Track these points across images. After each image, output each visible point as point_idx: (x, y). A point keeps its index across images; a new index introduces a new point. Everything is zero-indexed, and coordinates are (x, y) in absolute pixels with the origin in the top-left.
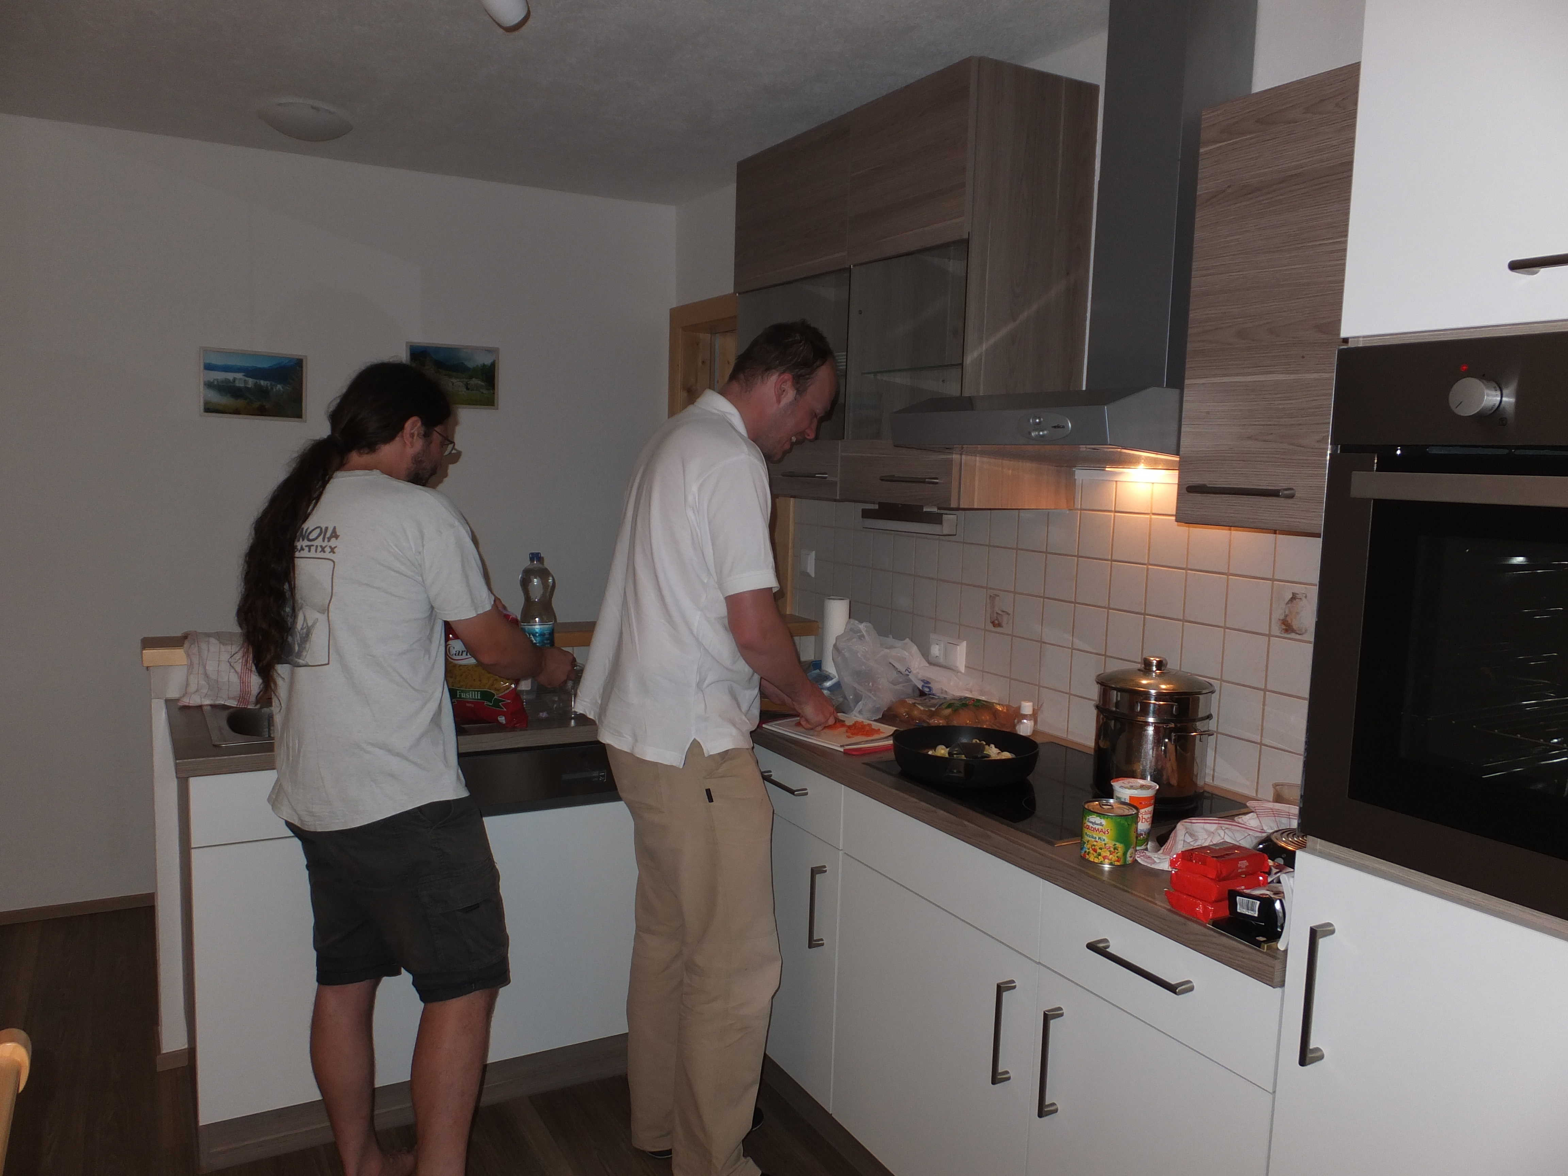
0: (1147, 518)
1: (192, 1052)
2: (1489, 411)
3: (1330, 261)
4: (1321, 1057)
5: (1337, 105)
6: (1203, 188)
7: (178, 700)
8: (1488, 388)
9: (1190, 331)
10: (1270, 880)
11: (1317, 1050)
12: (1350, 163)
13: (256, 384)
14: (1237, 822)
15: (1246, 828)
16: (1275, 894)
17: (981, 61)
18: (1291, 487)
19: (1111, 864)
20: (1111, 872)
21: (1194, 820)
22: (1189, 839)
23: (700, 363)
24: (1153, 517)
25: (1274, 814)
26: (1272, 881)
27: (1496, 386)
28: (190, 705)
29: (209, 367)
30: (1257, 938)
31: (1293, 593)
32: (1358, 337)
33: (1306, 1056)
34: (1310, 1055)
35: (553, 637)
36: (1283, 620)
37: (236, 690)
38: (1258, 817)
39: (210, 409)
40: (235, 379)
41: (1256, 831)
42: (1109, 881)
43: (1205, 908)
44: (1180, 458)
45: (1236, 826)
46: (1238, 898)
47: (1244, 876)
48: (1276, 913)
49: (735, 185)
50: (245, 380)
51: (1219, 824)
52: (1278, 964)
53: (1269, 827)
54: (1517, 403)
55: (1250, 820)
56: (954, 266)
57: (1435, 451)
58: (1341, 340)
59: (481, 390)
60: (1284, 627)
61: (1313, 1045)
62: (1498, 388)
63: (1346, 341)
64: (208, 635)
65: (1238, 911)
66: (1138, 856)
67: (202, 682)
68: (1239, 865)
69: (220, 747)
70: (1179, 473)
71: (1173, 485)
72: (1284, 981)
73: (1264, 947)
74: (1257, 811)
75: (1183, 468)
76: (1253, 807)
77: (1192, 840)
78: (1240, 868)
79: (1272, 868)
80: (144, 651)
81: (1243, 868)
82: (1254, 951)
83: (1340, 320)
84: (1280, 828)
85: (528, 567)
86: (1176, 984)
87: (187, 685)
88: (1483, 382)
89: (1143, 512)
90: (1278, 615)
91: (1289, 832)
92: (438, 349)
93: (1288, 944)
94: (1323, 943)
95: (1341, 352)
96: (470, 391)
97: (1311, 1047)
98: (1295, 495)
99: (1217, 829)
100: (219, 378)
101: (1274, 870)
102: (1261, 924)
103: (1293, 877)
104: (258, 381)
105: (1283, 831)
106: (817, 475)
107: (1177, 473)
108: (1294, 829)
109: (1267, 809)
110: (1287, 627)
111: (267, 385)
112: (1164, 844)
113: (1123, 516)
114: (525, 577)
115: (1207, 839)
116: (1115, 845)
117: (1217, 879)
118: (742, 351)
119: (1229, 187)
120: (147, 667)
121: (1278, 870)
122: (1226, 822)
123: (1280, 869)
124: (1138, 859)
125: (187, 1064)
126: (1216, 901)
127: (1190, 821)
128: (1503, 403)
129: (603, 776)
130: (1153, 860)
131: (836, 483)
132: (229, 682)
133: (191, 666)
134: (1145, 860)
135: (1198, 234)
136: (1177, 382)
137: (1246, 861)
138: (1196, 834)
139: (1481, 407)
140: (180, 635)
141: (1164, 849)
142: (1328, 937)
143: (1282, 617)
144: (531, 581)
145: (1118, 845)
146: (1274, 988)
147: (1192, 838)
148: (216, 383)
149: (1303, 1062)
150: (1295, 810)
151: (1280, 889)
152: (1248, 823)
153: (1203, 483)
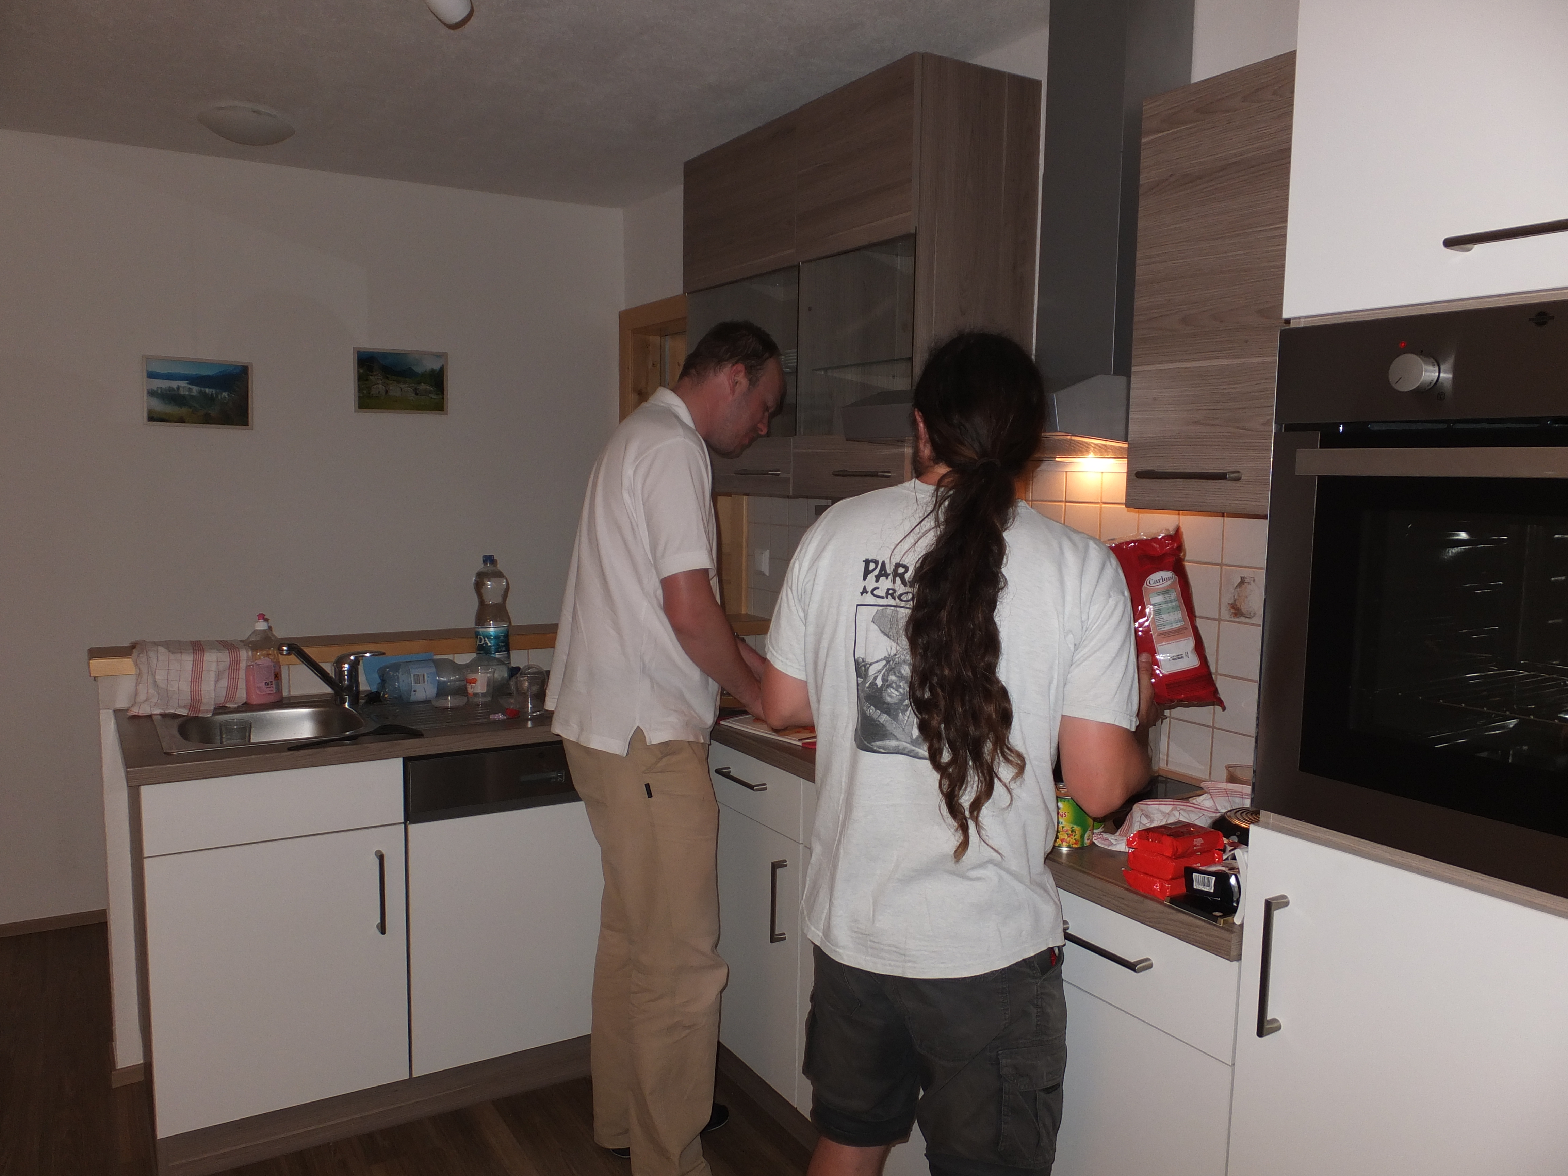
0: (1098, 507)
1: (147, 1068)
2: (1428, 386)
3: (1272, 246)
4: (1279, 1028)
5: (1274, 94)
6: (1146, 178)
7: (127, 710)
8: (1426, 363)
9: (1136, 319)
10: (1224, 857)
11: (1275, 1021)
12: (1289, 150)
13: (200, 392)
14: (1191, 803)
15: (1201, 809)
16: (1230, 870)
17: (925, 57)
18: (1238, 470)
19: (1069, 847)
20: (1069, 855)
21: (1149, 802)
22: (1145, 821)
23: (650, 366)
24: (1103, 505)
25: (1227, 794)
26: (1227, 859)
27: (1434, 361)
28: (140, 714)
29: (152, 375)
30: (1214, 913)
31: (1241, 578)
32: (1299, 318)
33: (1263, 1027)
34: (1267, 1026)
35: (508, 640)
36: (1232, 604)
37: (186, 698)
38: (1212, 797)
39: (153, 417)
40: (178, 388)
41: (1211, 811)
42: (1067, 863)
43: (1162, 887)
44: (1128, 444)
45: (1190, 806)
46: (1194, 874)
47: (1199, 854)
48: (1231, 887)
49: (682, 186)
50: (189, 388)
51: (1173, 805)
52: (1234, 938)
53: (1223, 806)
54: (1455, 378)
55: (1204, 801)
56: (901, 263)
57: (1376, 427)
58: (1283, 321)
59: (430, 395)
60: (1233, 611)
61: (1270, 1016)
62: (1436, 364)
63: (1288, 321)
64: (156, 644)
65: (1195, 887)
66: (1095, 838)
67: (151, 691)
68: (1195, 843)
69: (171, 754)
70: (1128, 461)
71: (1122, 474)
72: (1241, 955)
73: (1221, 922)
74: (1211, 791)
75: (1131, 455)
76: (1206, 788)
77: (1148, 822)
78: (1196, 845)
79: (1227, 846)
80: (91, 662)
81: (1198, 846)
82: (1211, 926)
83: (1282, 304)
84: (1234, 808)
85: (482, 570)
86: (1134, 962)
87: (136, 694)
88: (1421, 358)
89: (1093, 501)
90: (1227, 599)
91: (1243, 811)
92: (385, 355)
93: (1244, 918)
94: (1278, 915)
95: (1284, 334)
96: (418, 396)
97: (1269, 1018)
98: (1241, 478)
99: (1172, 810)
100: (163, 386)
101: (1229, 848)
102: (1217, 899)
103: (1248, 852)
104: (203, 389)
105: (1237, 810)
106: (770, 472)
107: (1126, 462)
108: (1248, 808)
109: (1220, 789)
110: (1237, 611)
111: (212, 394)
112: (1121, 827)
113: (1074, 506)
114: (478, 580)
115: (1162, 820)
116: (1072, 827)
117: (1173, 857)
118: (691, 352)
119: (1171, 176)
120: (95, 677)
121: (1233, 848)
122: (1181, 803)
123: (1235, 846)
124: (1095, 841)
125: (143, 1079)
126: (1172, 879)
127: (1145, 803)
128: (1440, 378)
129: (561, 777)
130: (1111, 842)
131: (789, 479)
132: (179, 690)
133: (139, 675)
134: (1103, 842)
135: (1141, 224)
136: (1123, 368)
137: (1201, 839)
138: (1152, 815)
139: (1420, 383)
140: (128, 645)
141: (1120, 831)
142: (1282, 909)
143: (1232, 601)
144: (484, 584)
145: (1075, 827)
146: (1231, 961)
147: (1148, 820)
148: (159, 391)
149: (1261, 1033)
150: (1248, 789)
151: (1235, 865)
152: (1202, 804)
153: (1152, 468)
